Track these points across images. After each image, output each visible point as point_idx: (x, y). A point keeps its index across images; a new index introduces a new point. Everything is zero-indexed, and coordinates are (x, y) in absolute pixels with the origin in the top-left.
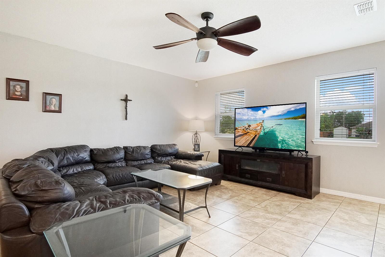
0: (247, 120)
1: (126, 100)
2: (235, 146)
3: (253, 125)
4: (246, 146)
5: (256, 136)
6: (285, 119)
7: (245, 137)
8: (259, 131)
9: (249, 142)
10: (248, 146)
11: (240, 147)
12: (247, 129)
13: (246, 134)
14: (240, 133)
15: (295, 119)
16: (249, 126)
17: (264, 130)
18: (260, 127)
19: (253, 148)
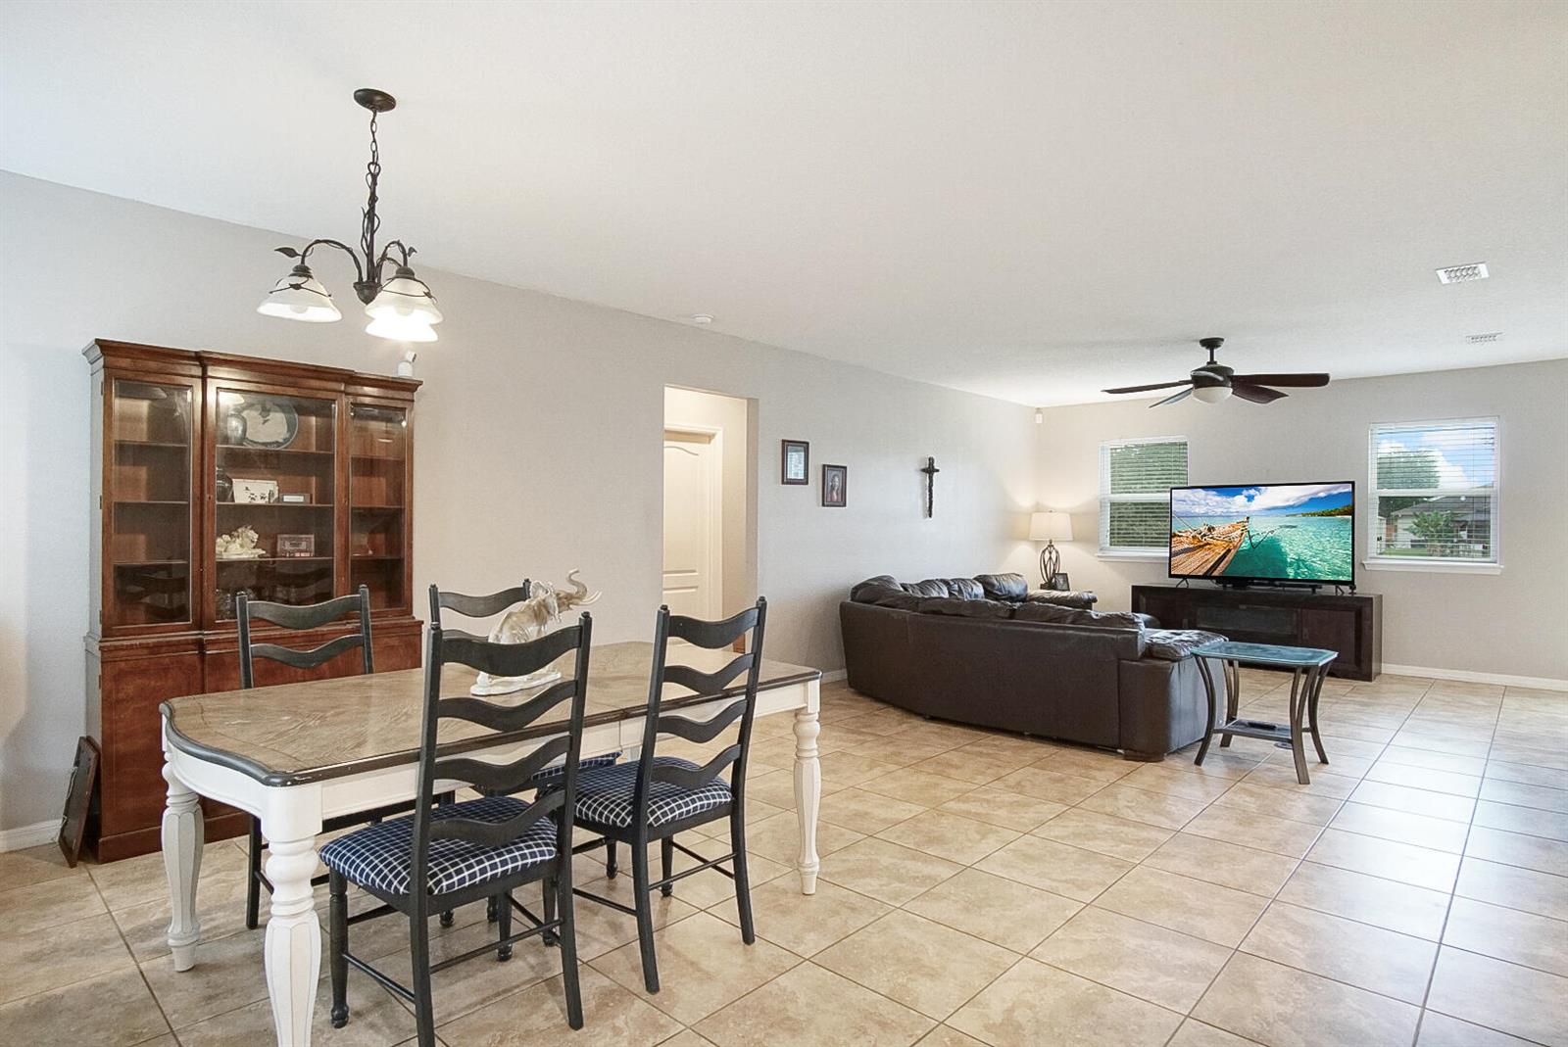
0: (1205, 515)
1: (930, 470)
2: (1171, 576)
3: (1221, 527)
4: (1201, 574)
5: (1229, 551)
6: (1304, 515)
7: (1200, 554)
8: (1237, 540)
9: (1209, 566)
10: (1205, 576)
11: (1184, 577)
12: (1205, 535)
13: (1202, 546)
14: (1186, 546)
15: (1331, 515)
16: (1211, 529)
17: (1250, 538)
18: (1239, 532)
19: (1219, 579)
